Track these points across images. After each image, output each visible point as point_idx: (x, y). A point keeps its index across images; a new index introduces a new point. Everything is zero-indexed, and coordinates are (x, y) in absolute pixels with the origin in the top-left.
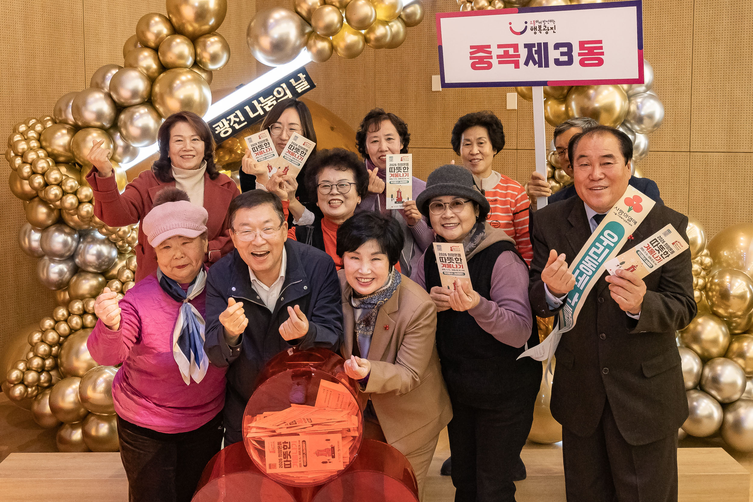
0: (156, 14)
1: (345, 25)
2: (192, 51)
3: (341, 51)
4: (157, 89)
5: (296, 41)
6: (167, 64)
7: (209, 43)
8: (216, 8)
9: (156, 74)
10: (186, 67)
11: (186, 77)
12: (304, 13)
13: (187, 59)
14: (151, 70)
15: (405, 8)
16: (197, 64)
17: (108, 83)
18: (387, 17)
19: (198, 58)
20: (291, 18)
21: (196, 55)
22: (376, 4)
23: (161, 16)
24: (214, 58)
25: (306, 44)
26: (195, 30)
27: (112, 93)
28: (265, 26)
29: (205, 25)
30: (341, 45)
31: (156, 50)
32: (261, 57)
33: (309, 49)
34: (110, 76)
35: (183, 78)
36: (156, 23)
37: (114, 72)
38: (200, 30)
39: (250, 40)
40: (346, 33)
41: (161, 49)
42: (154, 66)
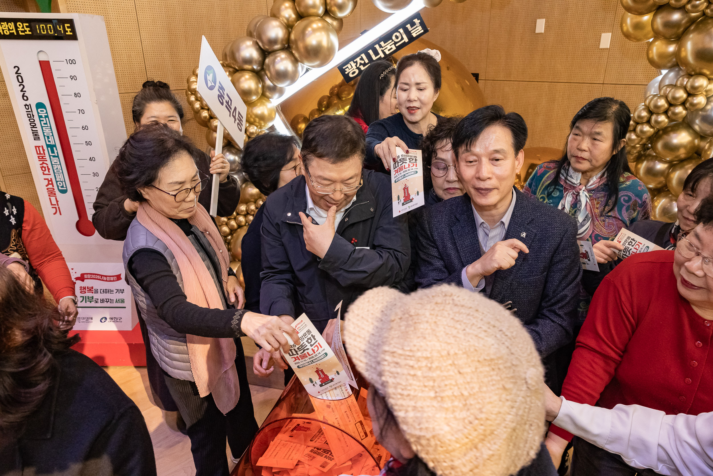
6: (302, 12)
9: (293, 23)
10: (318, 16)
11: (317, 24)
13: (319, 9)
14: (290, 20)
16: (327, 12)
19: (328, 8)
21: (326, 4)
24: (342, 7)
27: (258, 41)
32: (380, 5)
42: (292, 16)
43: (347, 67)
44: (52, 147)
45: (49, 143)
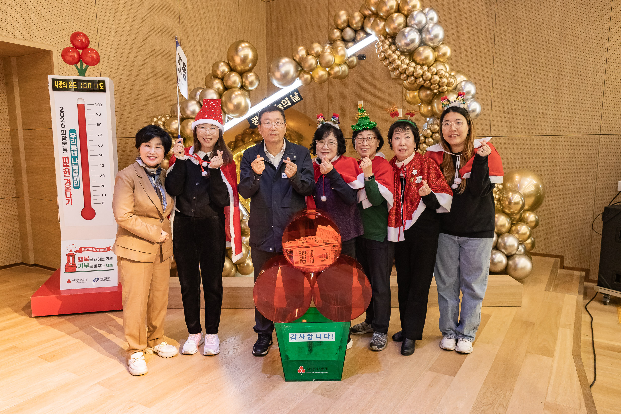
0: (222, 61)
1: (319, 66)
2: (241, 80)
3: (316, 80)
4: (223, 99)
5: (293, 74)
6: (228, 86)
7: (249, 76)
8: (253, 58)
9: (222, 92)
10: (237, 88)
11: (238, 92)
12: (297, 60)
13: (238, 84)
14: (220, 90)
15: (349, 58)
16: (243, 87)
17: (198, 97)
18: (340, 62)
19: (244, 84)
20: (291, 62)
21: (242, 82)
22: (334, 55)
23: (224, 62)
24: (251, 84)
25: (298, 76)
26: (241, 69)
27: (200, 101)
28: (278, 67)
29: (246, 66)
30: (317, 77)
31: (222, 79)
32: (276, 83)
33: (300, 79)
34: (199, 93)
35: (236, 93)
36: (222, 66)
37: (201, 91)
38: (244, 70)
39: (270, 74)
40: (319, 70)
41: (225, 79)
42: (221, 88)
43: (254, 119)
44: (74, 158)
45: (74, 155)
